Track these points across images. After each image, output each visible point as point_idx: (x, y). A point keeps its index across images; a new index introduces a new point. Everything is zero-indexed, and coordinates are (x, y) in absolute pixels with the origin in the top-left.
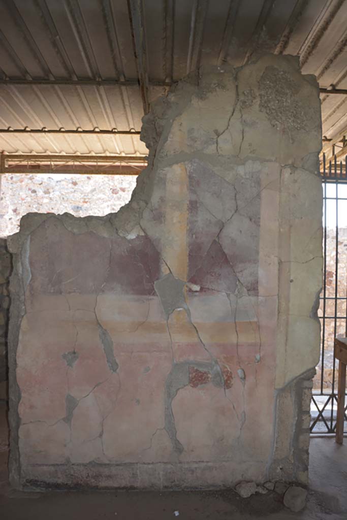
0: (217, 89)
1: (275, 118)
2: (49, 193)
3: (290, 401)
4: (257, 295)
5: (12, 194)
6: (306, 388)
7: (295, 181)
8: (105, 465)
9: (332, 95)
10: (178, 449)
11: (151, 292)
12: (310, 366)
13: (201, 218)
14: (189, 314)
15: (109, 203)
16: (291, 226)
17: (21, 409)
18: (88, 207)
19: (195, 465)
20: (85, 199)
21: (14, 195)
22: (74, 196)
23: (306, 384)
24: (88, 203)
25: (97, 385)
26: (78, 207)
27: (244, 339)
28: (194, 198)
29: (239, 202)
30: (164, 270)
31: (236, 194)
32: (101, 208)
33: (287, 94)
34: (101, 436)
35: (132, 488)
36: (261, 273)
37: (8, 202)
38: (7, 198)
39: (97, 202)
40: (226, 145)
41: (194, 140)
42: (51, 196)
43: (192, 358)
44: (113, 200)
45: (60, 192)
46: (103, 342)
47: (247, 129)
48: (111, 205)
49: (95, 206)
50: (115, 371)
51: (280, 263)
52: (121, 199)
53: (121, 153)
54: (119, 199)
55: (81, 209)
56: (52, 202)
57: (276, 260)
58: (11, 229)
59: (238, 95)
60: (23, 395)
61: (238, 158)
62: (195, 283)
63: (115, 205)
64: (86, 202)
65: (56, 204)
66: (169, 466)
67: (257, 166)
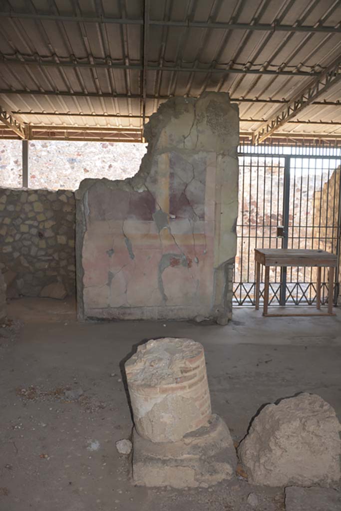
0: (185, 112)
1: (214, 129)
2: (47, 147)
3: (222, 274)
4: (204, 220)
5: (13, 147)
6: (230, 268)
7: (224, 162)
8: (128, 308)
9: (256, 103)
10: (165, 298)
11: (151, 219)
12: (232, 257)
13: (176, 181)
14: (170, 229)
15: (100, 156)
16: (222, 186)
17: (84, 280)
18: (82, 159)
19: (173, 308)
20: (79, 152)
21: (14, 148)
22: (68, 149)
23: (230, 266)
24: (82, 156)
25: (124, 266)
26: (73, 160)
27: (197, 242)
28: (172, 171)
29: (195, 174)
30: (158, 208)
31: (193, 169)
32: (93, 160)
33: (221, 116)
34: (126, 292)
35: (142, 320)
36: (206, 209)
37: (10, 155)
38: (8, 151)
39: (89, 155)
40: (189, 144)
41: (172, 140)
42: (48, 149)
43: (171, 252)
44: (103, 154)
45: (56, 146)
46: (127, 244)
47: (200, 135)
48: (102, 158)
49: (88, 159)
50: (133, 258)
51: (216, 204)
52: (110, 153)
53: (119, 125)
54: (108, 152)
55: (76, 161)
56: (50, 155)
57: (214, 203)
58: (14, 178)
59: (195, 116)
60: (85, 272)
61: (195, 151)
62: (173, 214)
63: (105, 158)
64: (80, 155)
65: (53, 157)
66: (160, 308)
67: (205, 154)
